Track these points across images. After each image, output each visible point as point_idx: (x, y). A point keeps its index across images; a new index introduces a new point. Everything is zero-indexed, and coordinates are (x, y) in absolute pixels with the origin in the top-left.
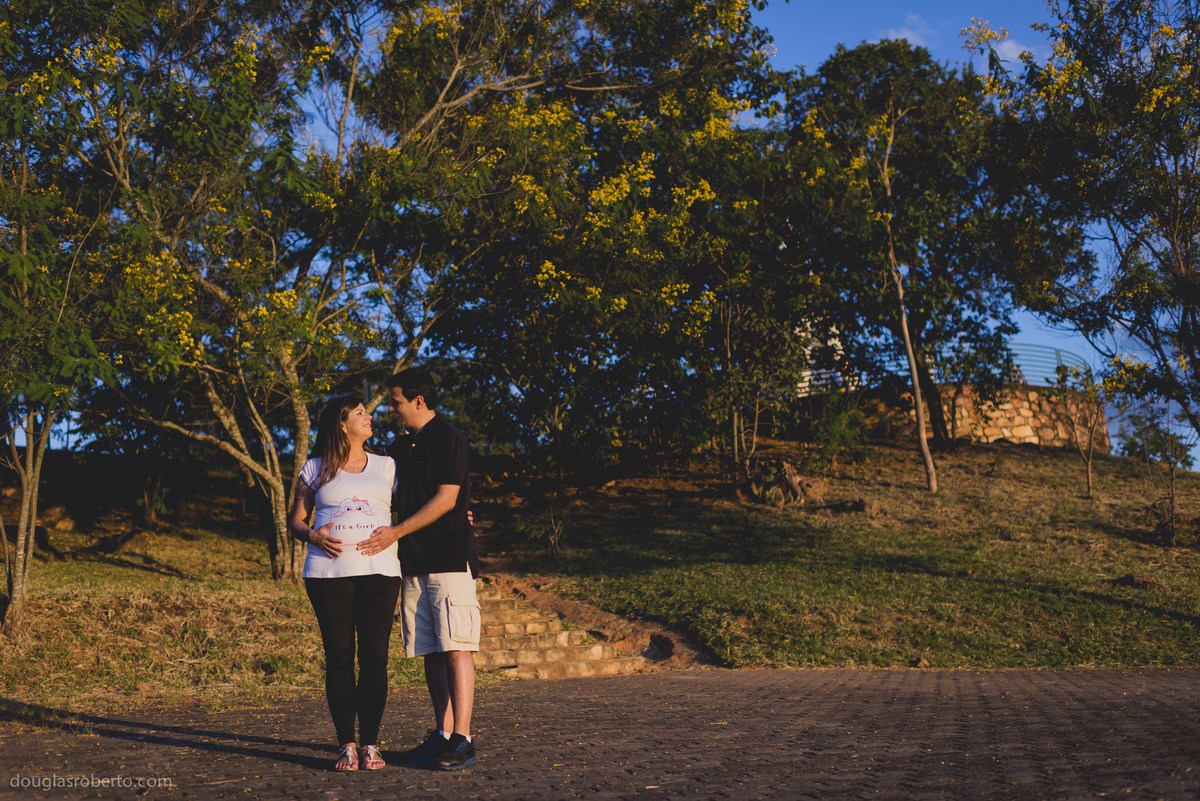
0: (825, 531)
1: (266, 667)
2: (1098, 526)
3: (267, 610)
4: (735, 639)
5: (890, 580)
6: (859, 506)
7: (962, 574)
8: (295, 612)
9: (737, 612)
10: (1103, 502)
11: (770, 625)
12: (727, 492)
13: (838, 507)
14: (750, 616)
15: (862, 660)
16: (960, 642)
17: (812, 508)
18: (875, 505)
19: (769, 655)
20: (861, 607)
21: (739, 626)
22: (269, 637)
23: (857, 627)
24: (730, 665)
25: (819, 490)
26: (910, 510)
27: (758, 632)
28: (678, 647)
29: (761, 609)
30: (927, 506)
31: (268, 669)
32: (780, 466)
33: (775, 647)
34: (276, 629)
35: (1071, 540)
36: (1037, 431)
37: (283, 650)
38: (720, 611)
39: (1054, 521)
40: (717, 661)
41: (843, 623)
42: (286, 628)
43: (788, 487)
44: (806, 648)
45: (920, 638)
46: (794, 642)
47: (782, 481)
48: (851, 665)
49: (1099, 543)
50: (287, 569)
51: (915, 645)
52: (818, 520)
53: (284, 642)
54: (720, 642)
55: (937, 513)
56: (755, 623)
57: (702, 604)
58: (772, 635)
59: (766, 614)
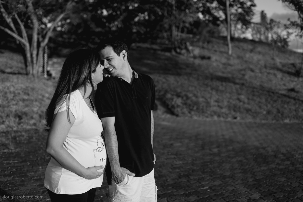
0: (200, 66)
1: (19, 116)
2: (278, 69)
3: (21, 92)
4: (178, 106)
5: (222, 85)
6: (209, 58)
7: (243, 84)
8: (31, 93)
9: (178, 96)
10: (278, 61)
11: (189, 102)
12: (169, 50)
13: (203, 58)
14: (182, 98)
15: (219, 116)
16: (248, 110)
17: (195, 57)
18: (214, 58)
19: (190, 113)
20: (217, 97)
21: (179, 101)
22: (21, 103)
23: (216, 104)
24: (177, 116)
25: (197, 51)
26: (224, 60)
27: (185, 104)
28: (160, 107)
29: (186, 96)
30: (228, 59)
31: (20, 118)
32: (185, 43)
33: (192, 110)
34: (24, 100)
35: (271, 74)
36: (252, 35)
37: (26, 109)
38: (172, 95)
39: (265, 67)
40: (172, 113)
41: (213, 103)
42: (27, 100)
43: (188, 50)
44: (201, 111)
45: (235, 109)
46: (197, 109)
47: (186, 48)
48: (215, 118)
49: (279, 75)
50: (31, 72)
51: (235, 111)
52: (197, 61)
53: (27, 106)
54: (173, 107)
55: (232, 62)
56: (184, 100)
57: (166, 92)
58: (190, 105)
59: (188, 98)
